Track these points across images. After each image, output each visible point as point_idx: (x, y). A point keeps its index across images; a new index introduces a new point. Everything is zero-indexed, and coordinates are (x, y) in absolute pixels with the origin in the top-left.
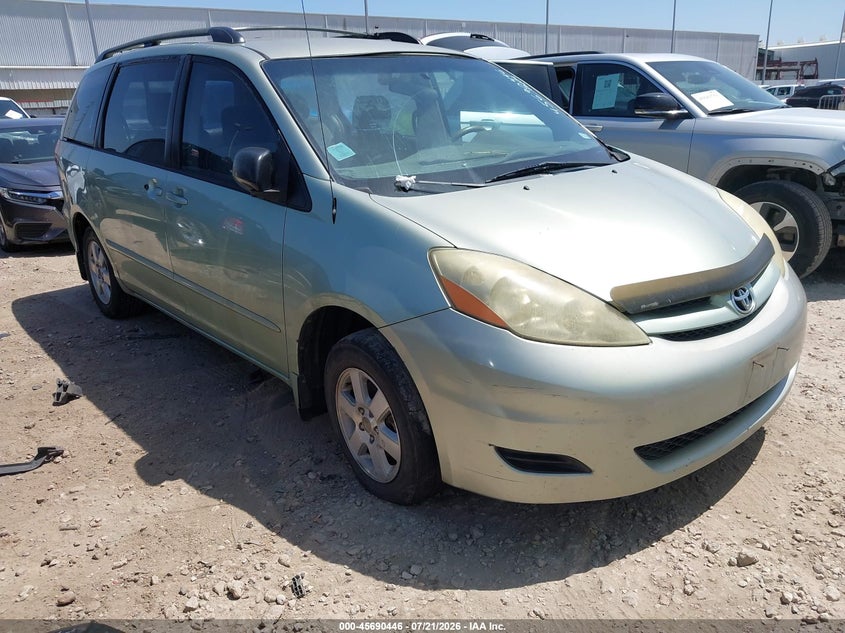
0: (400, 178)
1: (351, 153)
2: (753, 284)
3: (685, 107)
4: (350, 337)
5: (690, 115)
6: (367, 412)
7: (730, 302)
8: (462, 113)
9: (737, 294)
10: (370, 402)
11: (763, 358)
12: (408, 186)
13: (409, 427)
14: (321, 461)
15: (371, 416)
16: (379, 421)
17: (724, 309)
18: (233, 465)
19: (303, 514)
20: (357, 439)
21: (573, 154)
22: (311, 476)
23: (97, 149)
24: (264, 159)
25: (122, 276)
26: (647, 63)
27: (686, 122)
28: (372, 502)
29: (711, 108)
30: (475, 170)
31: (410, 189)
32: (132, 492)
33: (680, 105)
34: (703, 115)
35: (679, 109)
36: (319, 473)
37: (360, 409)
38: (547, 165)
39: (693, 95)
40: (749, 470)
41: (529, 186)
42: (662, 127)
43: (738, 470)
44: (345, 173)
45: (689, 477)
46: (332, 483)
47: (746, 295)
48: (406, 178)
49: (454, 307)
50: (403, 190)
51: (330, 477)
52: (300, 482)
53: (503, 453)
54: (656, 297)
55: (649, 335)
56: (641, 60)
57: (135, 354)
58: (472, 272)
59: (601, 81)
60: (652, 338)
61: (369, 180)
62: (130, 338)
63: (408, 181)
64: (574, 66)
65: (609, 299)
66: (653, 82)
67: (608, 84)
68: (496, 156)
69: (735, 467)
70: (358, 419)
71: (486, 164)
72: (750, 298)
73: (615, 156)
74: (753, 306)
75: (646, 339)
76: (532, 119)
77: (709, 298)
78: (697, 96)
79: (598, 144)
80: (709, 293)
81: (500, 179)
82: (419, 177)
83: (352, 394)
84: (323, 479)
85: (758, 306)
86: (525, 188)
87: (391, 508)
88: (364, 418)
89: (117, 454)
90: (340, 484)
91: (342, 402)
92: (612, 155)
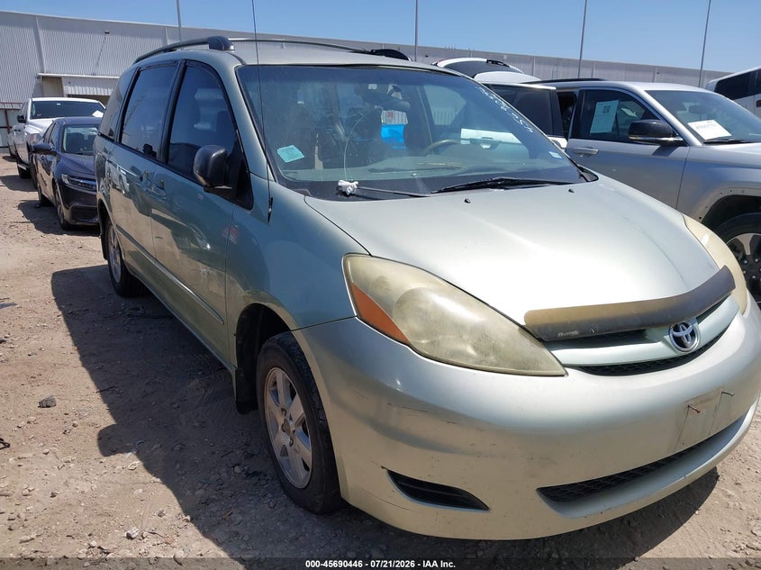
0: (342, 183)
1: (300, 155)
2: (700, 319)
3: (680, 135)
4: (277, 337)
5: (685, 143)
6: (288, 415)
7: (667, 337)
8: (463, 130)
9: (676, 329)
10: (291, 404)
11: (702, 402)
12: (349, 191)
13: (319, 435)
14: (252, 456)
15: (291, 419)
16: (297, 425)
17: (659, 345)
18: (172, 449)
19: (214, 509)
20: (280, 440)
21: (536, 172)
22: (237, 469)
23: (116, 143)
24: (219, 157)
25: (127, 259)
26: (646, 91)
27: (680, 149)
28: (286, 506)
29: (707, 137)
30: (424, 180)
31: (351, 194)
32: (72, 465)
33: (675, 132)
34: (698, 143)
35: (674, 136)
36: (246, 468)
37: (283, 410)
38: (502, 180)
39: (689, 124)
40: (690, 520)
41: (470, 199)
42: (657, 153)
43: (678, 518)
44: (290, 175)
45: (621, 519)
46: (255, 479)
47: (688, 331)
48: (348, 183)
49: (360, 316)
50: (343, 195)
51: (255, 474)
52: (224, 475)
53: (396, 478)
54: (577, 325)
55: (564, 366)
56: (641, 88)
57: (128, 331)
58: (381, 281)
59: (600, 106)
60: (568, 370)
61: (313, 183)
62: (129, 316)
63: (349, 186)
64: (577, 91)
65: (523, 323)
66: (651, 110)
67: (607, 110)
68: (452, 168)
69: (675, 515)
70: (281, 420)
71: (438, 175)
72: (693, 334)
73: (584, 175)
74: (696, 344)
75: (561, 371)
76: (508, 137)
77: (645, 330)
78: (693, 125)
79: (568, 164)
80: (643, 325)
81: (447, 190)
82: (361, 183)
83: (276, 393)
84: (248, 474)
85: (702, 344)
86: (466, 201)
87: (302, 514)
88: (285, 420)
89: (74, 425)
90: (263, 482)
91: (269, 400)
92: (582, 176)
